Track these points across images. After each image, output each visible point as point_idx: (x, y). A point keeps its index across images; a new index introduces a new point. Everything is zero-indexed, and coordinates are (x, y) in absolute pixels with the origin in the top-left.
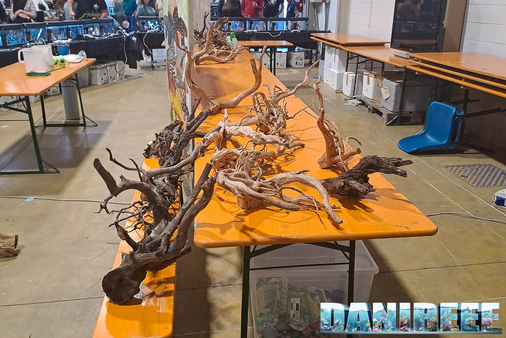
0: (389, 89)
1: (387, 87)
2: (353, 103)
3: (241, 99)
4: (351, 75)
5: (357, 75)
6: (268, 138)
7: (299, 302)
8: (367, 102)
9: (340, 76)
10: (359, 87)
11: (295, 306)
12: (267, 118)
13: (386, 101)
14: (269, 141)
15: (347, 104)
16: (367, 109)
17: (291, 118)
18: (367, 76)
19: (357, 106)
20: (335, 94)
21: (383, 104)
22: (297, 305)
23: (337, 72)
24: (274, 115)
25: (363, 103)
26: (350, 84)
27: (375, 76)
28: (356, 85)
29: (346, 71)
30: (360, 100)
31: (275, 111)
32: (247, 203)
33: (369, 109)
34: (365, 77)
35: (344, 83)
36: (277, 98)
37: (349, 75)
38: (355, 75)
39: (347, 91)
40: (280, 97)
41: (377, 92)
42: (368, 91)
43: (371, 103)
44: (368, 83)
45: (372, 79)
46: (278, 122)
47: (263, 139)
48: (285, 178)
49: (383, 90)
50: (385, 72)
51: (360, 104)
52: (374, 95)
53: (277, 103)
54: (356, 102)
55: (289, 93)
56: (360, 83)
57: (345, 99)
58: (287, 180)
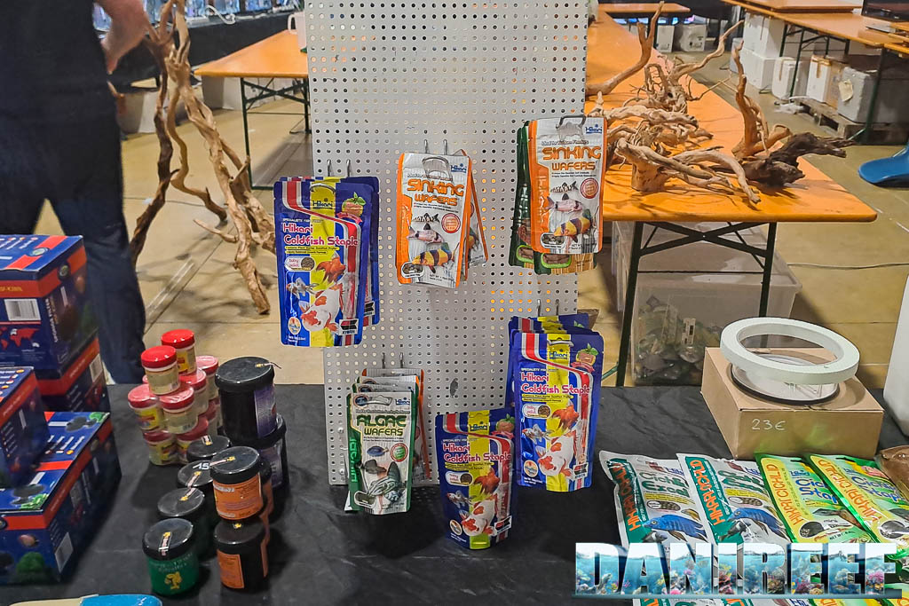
0: (853, 83)
1: (849, 81)
2: (789, 110)
3: (618, 82)
4: (789, 63)
5: (799, 63)
6: (670, 115)
7: (693, 324)
8: (814, 107)
9: (769, 65)
10: (802, 82)
11: (688, 329)
12: (662, 100)
13: (845, 105)
14: (670, 118)
15: (778, 111)
16: (813, 119)
17: (696, 99)
18: (816, 64)
19: (795, 113)
20: (759, 95)
21: (842, 109)
22: (692, 327)
23: (763, 58)
24: (671, 95)
25: (807, 110)
26: (786, 78)
27: (831, 63)
28: (797, 80)
29: (781, 55)
30: (801, 104)
31: (673, 90)
32: (643, 183)
33: (817, 119)
34: (813, 66)
35: (776, 76)
36: (678, 74)
37: (785, 62)
38: (795, 62)
39: (780, 89)
40: (682, 71)
41: (833, 90)
42: (815, 89)
43: (820, 109)
44: (818, 76)
45: (825, 69)
46: (678, 105)
47: (663, 117)
48: (692, 156)
49: (841, 86)
50: (851, 55)
51: (801, 111)
52: (827, 95)
53: (677, 80)
54: (796, 107)
55: (695, 67)
56: (803, 78)
57: (775, 104)
58: (695, 158)
